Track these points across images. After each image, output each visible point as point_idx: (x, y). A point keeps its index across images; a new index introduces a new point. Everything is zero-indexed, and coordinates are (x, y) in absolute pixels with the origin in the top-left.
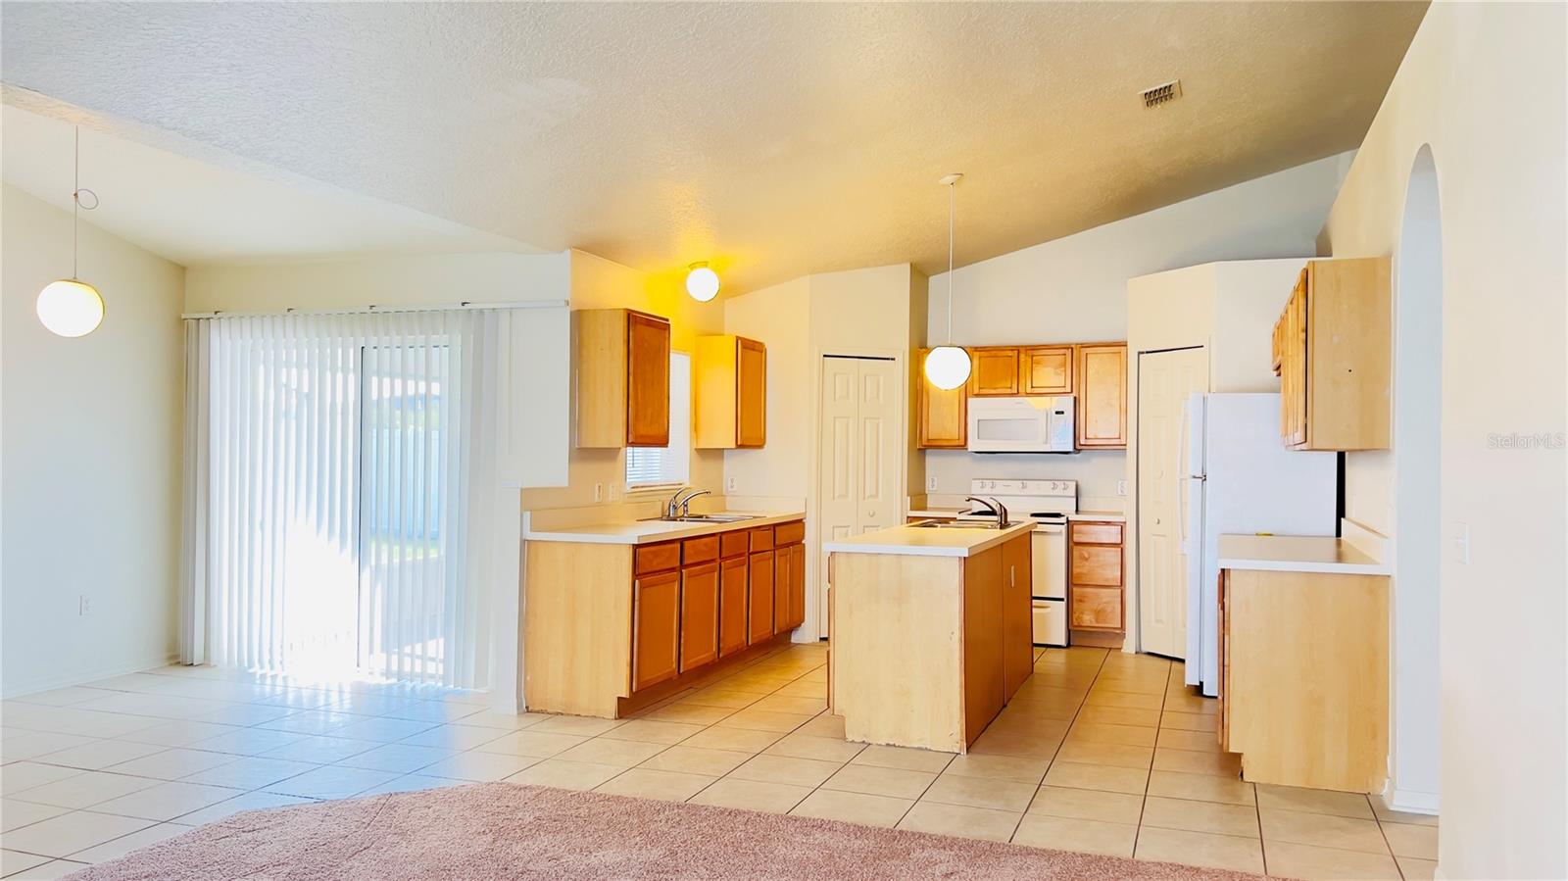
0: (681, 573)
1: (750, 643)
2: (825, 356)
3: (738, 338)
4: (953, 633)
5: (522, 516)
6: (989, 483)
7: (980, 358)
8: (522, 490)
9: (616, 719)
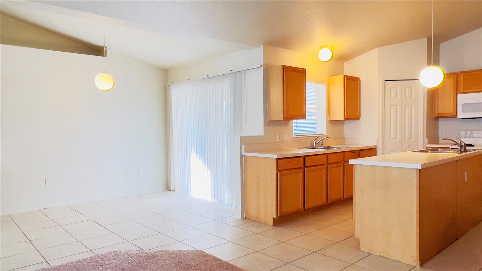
0: (304, 170)
1: (345, 197)
2: (385, 80)
3: (344, 76)
4: (413, 207)
5: (241, 146)
6: (469, 132)
7: (464, 76)
8: (241, 137)
9: (272, 226)
